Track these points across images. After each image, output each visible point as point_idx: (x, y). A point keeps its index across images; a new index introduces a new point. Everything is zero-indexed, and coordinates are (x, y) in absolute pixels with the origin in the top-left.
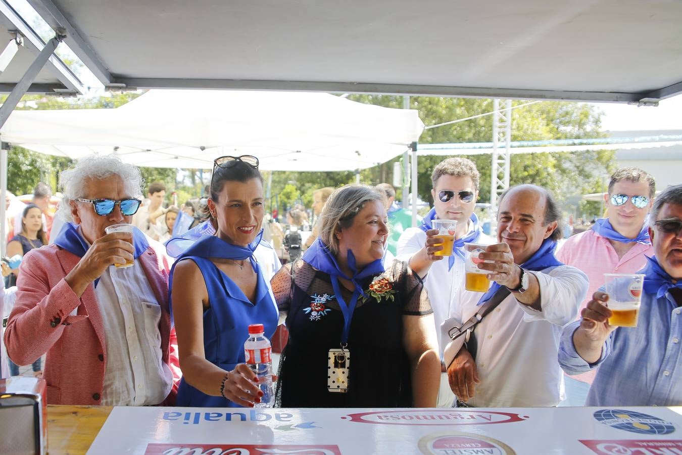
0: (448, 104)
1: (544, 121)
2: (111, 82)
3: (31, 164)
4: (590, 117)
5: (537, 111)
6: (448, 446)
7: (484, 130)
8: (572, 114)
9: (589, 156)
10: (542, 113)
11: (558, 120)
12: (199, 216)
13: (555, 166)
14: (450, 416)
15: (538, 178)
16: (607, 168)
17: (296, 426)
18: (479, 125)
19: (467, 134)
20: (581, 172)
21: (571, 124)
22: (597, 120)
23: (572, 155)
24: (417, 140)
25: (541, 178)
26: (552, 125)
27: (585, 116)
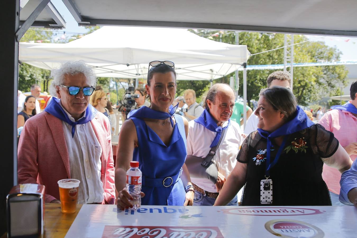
0: (258, 47)
1: (309, 57)
2: (82, 21)
3: (30, 77)
4: (334, 55)
5: (306, 51)
6: (282, 227)
7: (277, 61)
8: (324, 53)
9: (334, 76)
10: (308, 52)
11: (317, 56)
12: (124, 103)
13: (315, 81)
14: (280, 211)
15: (306, 87)
16: (343, 82)
17: (191, 216)
18: (274, 58)
19: (268, 63)
20: (329, 84)
21: (324, 59)
22: (338, 56)
23: (325, 75)
24: (246, 62)
25: (308, 87)
26: (313, 59)
27: (331, 54)
